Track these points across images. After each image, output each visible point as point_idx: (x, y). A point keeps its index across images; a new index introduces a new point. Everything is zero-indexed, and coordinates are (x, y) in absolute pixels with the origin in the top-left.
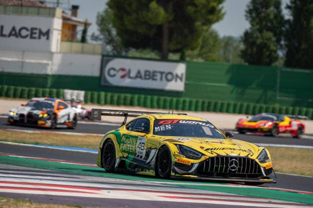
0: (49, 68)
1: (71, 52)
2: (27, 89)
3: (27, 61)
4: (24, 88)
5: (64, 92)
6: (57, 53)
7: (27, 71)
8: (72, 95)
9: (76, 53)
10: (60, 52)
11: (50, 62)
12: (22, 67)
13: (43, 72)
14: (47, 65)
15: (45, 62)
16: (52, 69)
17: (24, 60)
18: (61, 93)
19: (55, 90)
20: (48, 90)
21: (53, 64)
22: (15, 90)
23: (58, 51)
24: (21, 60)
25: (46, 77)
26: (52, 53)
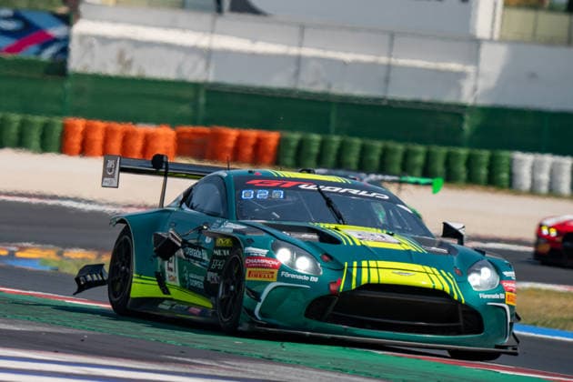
0: (467, 86)
1: (535, 39)
2: (400, 147)
3: (402, 62)
4: (391, 145)
5: (511, 161)
6: (491, 40)
7: (402, 92)
8: (535, 169)
9: (550, 42)
10: (502, 41)
11: (470, 69)
12: (387, 80)
13: (449, 98)
14: (462, 75)
15: (455, 66)
16: (475, 89)
17: (393, 61)
18: (505, 161)
19: (485, 155)
20: (463, 152)
21: (477, 74)
22: (364, 150)
23: (496, 36)
24: (383, 60)
25: (458, 111)
26: (477, 42)
